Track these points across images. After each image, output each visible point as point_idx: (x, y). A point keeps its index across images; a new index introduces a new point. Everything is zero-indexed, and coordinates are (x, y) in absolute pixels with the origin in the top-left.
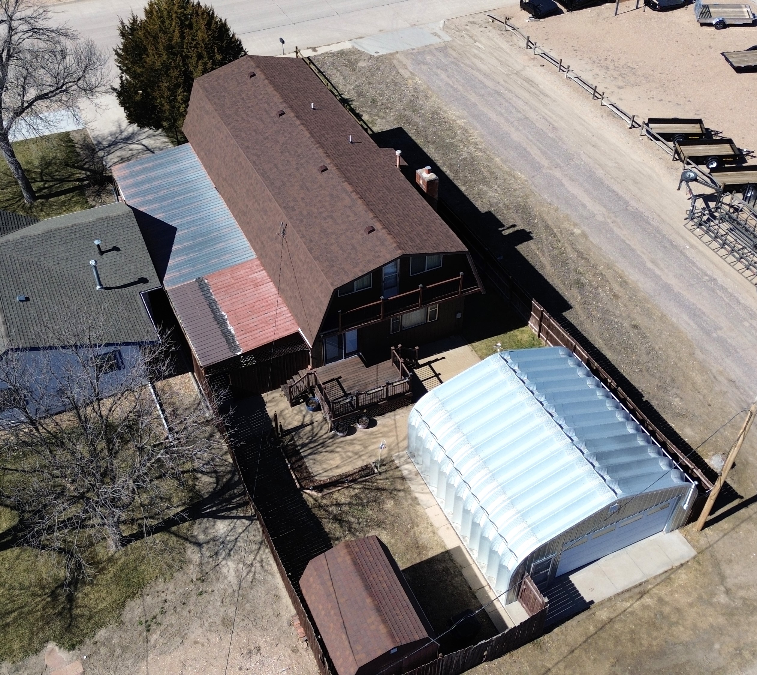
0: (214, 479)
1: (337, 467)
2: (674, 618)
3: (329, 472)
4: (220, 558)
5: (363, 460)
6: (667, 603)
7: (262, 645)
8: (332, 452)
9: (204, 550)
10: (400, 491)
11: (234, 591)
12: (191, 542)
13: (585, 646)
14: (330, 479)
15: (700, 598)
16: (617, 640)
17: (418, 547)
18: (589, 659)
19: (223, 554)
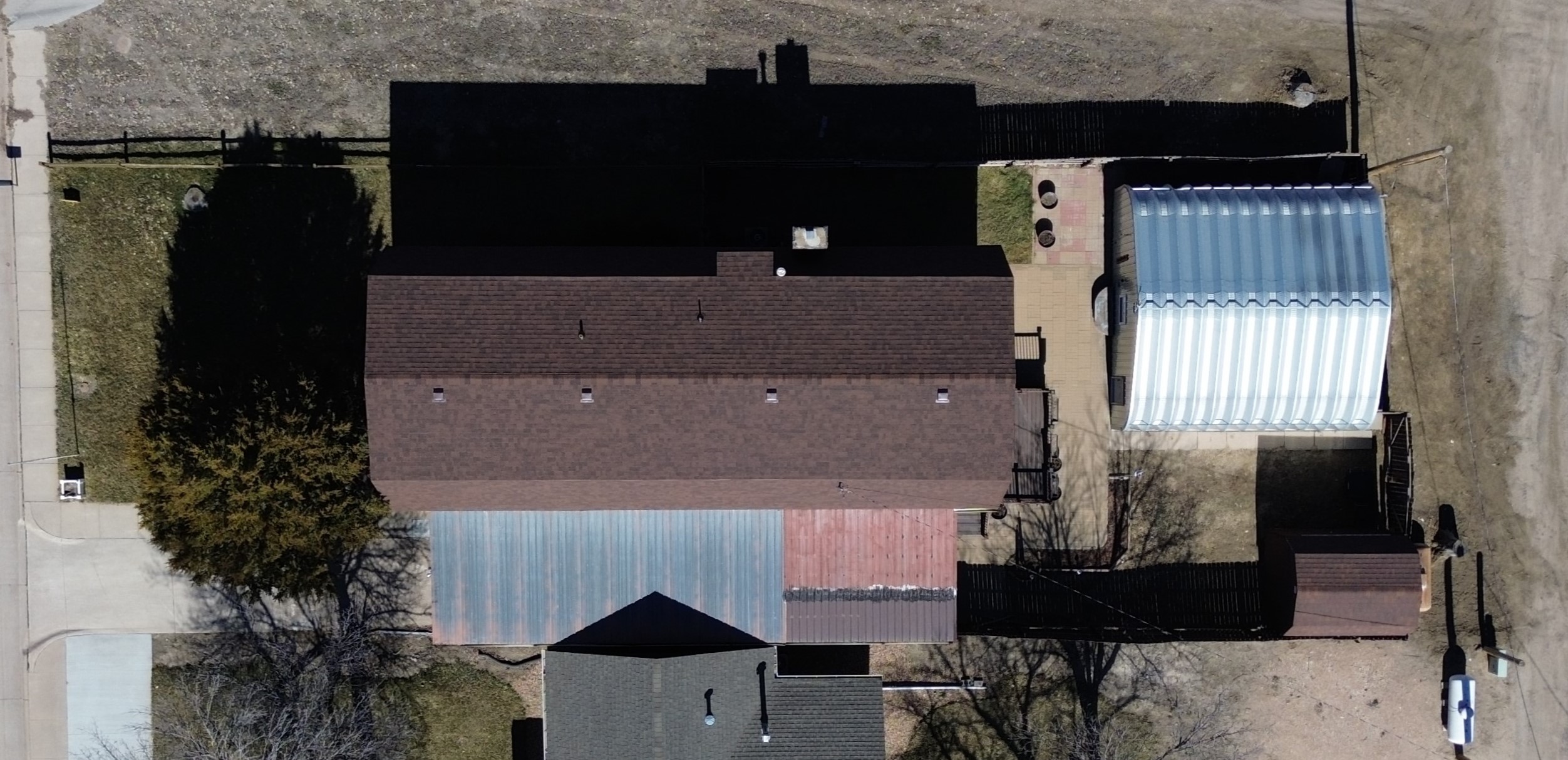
0: (1051, 656)
1: (1097, 517)
2: (1430, 271)
3: (1100, 529)
4: (1159, 681)
5: (1102, 485)
6: (1414, 267)
7: (1274, 673)
8: (1073, 514)
9: (1142, 695)
10: (1161, 464)
11: (1202, 680)
12: (1124, 705)
13: (1417, 375)
14: (1109, 532)
15: (1424, 230)
16: (1425, 342)
17: (1237, 477)
18: (1429, 379)
19: (1156, 678)
